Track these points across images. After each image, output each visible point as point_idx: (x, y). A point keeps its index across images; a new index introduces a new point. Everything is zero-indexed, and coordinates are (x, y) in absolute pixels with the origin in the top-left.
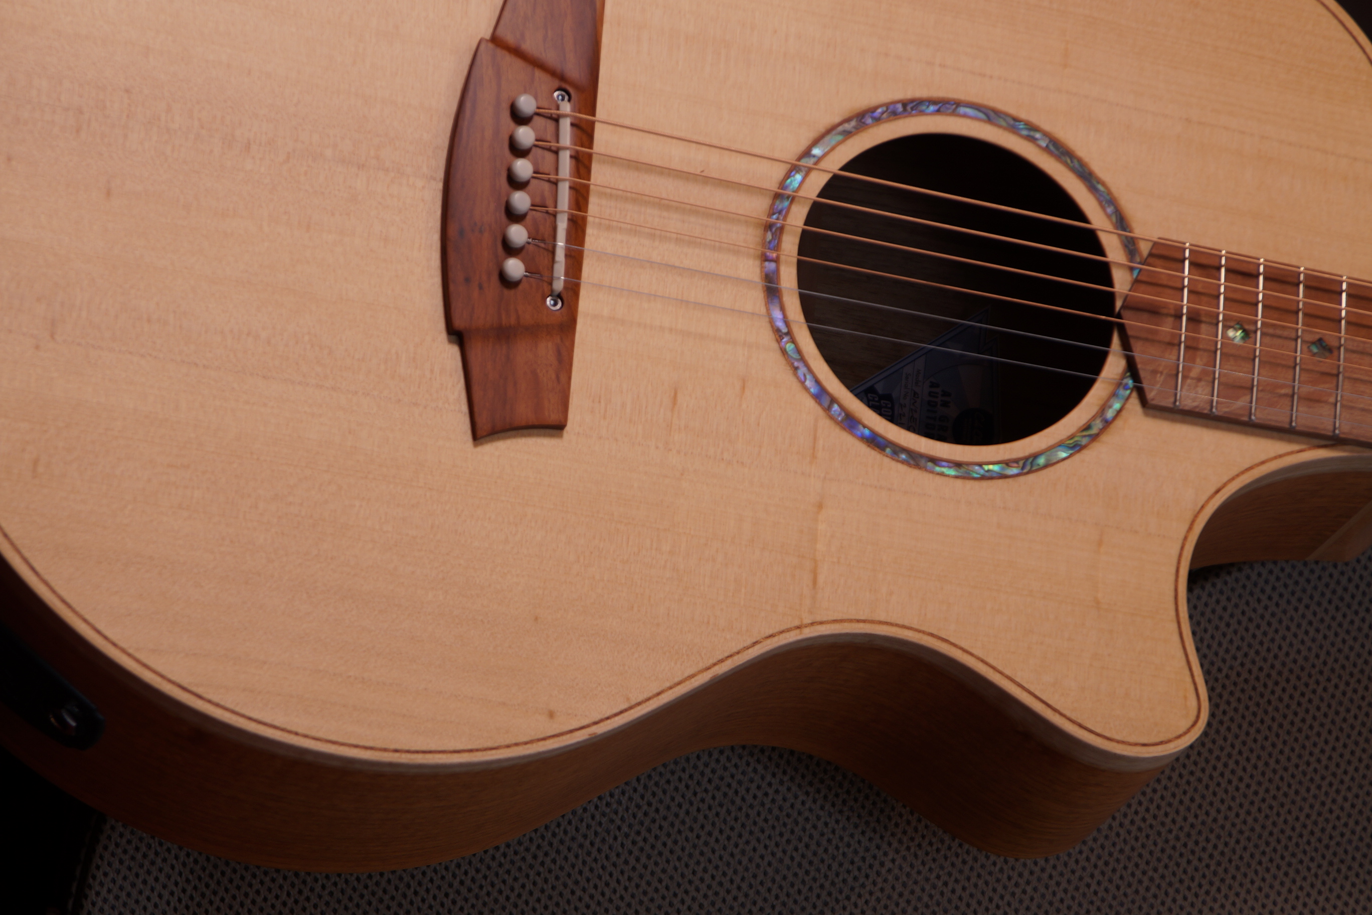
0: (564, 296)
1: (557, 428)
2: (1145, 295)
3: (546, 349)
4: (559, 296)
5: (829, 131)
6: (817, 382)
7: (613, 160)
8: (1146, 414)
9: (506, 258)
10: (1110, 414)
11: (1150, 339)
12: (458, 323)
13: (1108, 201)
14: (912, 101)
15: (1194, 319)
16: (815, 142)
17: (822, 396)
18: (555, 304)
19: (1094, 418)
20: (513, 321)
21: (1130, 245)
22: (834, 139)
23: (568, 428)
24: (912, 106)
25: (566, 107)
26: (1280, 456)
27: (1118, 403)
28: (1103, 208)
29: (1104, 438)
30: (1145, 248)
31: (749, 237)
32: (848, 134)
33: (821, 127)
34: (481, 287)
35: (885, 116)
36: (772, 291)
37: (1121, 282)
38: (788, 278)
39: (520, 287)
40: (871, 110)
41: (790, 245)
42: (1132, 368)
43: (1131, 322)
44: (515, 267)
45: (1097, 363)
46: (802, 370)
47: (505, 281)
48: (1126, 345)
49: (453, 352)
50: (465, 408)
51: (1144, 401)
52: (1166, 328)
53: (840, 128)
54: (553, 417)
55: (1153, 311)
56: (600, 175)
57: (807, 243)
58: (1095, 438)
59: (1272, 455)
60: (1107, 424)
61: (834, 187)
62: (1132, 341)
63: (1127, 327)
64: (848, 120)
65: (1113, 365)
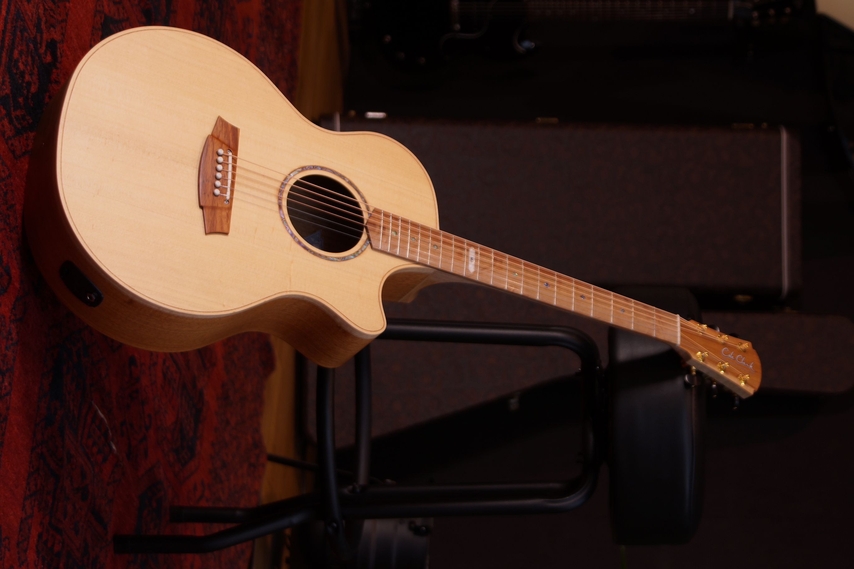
0: (229, 201)
1: (226, 234)
2: (372, 220)
3: (224, 213)
4: (228, 201)
5: (295, 170)
6: (291, 231)
7: (241, 168)
8: (372, 250)
9: (215, 189)
10: (363, 249)
11: (374, 231)
12: (202, 204)
13: (362, 197)
14: (315, 166)
15: (384, 228)
16: (292, 172)
17: (292, 235)
18: (227, 203)
19: (359, 249)
20: (216, 205)
21: (368, 208)
22: (296, 172)
23: (229, 234)
24: (315, 167)
25: (230, 154)
26: (404, 265)
28: (362, 199)
29: (362, 255)
30: (371, 209)
31: (276, 192)
32: (299, 172)
33: (293, 169)
34: (208, 196)
35: (309, 168)
36: (280, 207)
37: (365, 216)
38: (284, 203)
39: (218, 197)
40: (305, 167)
41: (285, 195)
42: (369, 239)
43: (368, 226)
44: (217, 192)
45: (360, 235)
46: (288, 228)
47: (214, 194)
48: (367, 231)
49: (201, 210)
50: (203, 226)
51: (372, 247)
52: (377, 229)
53: (298, 170)
54: (226, 231)
55: (374, 225)
56: (238, 171)
57: (290, 195)
58: (359, 254)
59: (402, 264)
60: (362, 251)
61: (297, 183)
62: (369, 231)
63: (368, 227)
64: (299, 168)
65: (364, 237)
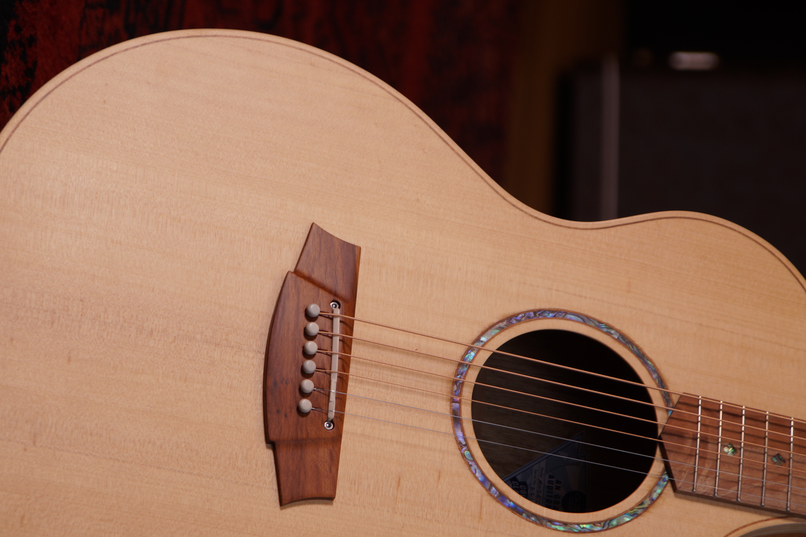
0: (335, 422)
1: (330, 499)
2: (675, 426)
3: (324, 452)
4: (332, 421)
5: (491, 327)
6: (483, 474)
7: (364, 342)
8: (676, 497)
9: (301, 399)
10: (655, 496)
11: (678, 452)
12: (272, 437)
13: (654, 370)
14: (539, 310)
15: (704, 441)
16: (483, 334)
17: (485, 482)
18: (330, 426)
19: (645, 498)
20: (304, 436)
21: (667, 397)
22: (494, 332)
23: (336, 499)
24: (539, 314)
25: (337, 312)
26: (755, 523)
27: (659, 489)
28: (651, 375)
29: (651, 510)
30: (675, 399)
31: (443, 388)
32: (502, 329)
33: (486, 325)
34: (286, 416)
35: (523, 319)
36: (457, 420)
37: (661, 418)
38: (466, 413)
39: (309, 416)
40: (516, 315)
41: (467, 393)
42: (668, 469)
43: (667, 442)
44: (306, 404)
45: (647, 466)
46: (474, 467)
47: (300, 412)
48: (664, 455)
49: (269, 453)
50: (275, 487)
51: (675, 489)
52: (688, 446)
53: (497, 326)
54: (327, 493)
55: (680, 436)
56: (356, 350)
57: (477, 392)
58: (646, 509)
59: (750, 522)
60: (653, 501)
61: (493, 360)
62: (668, 453)
63: (665, 445)
64: (501, 321)
65: (657, 467)
